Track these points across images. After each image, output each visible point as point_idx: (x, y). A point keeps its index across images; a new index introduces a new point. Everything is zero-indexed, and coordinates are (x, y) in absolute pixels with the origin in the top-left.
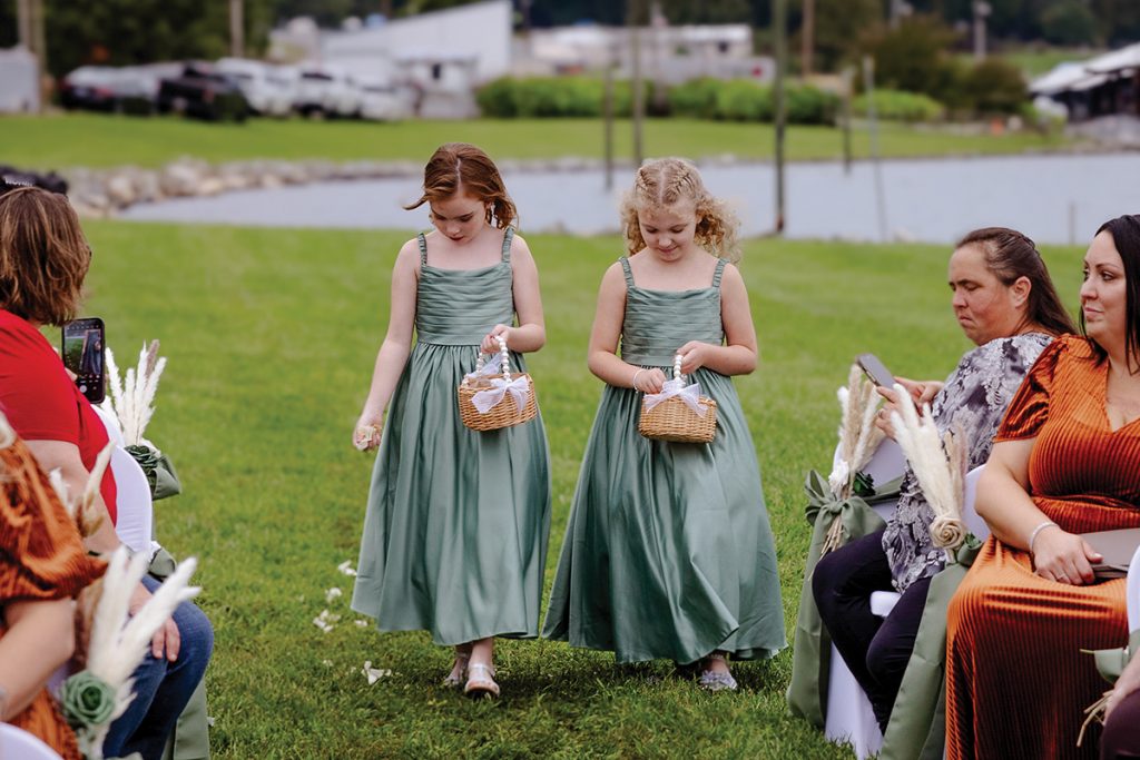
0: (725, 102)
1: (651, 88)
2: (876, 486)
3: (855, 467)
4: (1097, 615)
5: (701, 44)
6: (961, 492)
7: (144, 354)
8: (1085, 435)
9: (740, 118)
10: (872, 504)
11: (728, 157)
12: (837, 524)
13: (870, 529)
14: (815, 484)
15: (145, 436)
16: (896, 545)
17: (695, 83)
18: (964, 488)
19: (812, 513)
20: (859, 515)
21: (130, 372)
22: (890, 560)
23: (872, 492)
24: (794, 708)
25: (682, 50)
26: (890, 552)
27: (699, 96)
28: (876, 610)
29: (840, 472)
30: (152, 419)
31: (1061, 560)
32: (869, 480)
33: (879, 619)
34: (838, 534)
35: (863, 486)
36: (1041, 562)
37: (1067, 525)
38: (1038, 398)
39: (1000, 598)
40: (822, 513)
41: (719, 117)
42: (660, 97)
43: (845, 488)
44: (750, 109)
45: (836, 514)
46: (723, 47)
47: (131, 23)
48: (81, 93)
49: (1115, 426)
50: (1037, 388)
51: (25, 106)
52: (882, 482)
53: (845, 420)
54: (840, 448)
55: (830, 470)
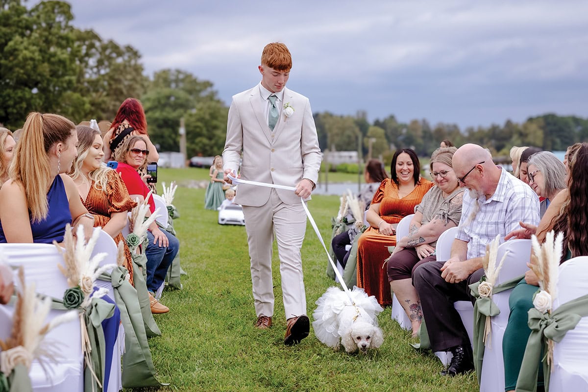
0: (349, 169)
1: (331, 165)
2: (348, 220)
3: (343, 216)
4: (392, 242)
5: (345, 157)
6: (363, 216)
7: (172, 184)
8: (393, 200)
9: (353, 173)
10: (347, 225)
11: (349, 182)
12: (338, 229)
13: (346, 230)
14: (334, 220)
15: (172, 204)
16: (351, 233)
17: (343, 164)
18: (364, 214)
19: (333, 227)
20: (344, 227)
21: (168, 188)
22: (350, 237)
23: (347, 222)
24: (328, 275)
25: (341, 157)
26: (350, 235)
27: (343, 168)
28: (346, 250)
29: (340, 217)
30: (174, 200)
31: (385, 230)
32: (346, 219)
33: (347, 251)
34: (339, 232)
35: (345, 221)
36: (380, 230)
37: (388, 222)
38: (381, 193)
39: (369, 238)
40: (335, 227)
41: (348, 172)
42: (334, 168)
43: (341, 221)
44: (355, 170)
45: (338, 227)
46: (351, 157)
47: (208, 148)
48: (194, 164)
49: (400, 198)
50: (381, 191)
51: (181, 167)
52: (350, 220)
53: (342, 205)
54: (340, 211)
55: (337, 216)
